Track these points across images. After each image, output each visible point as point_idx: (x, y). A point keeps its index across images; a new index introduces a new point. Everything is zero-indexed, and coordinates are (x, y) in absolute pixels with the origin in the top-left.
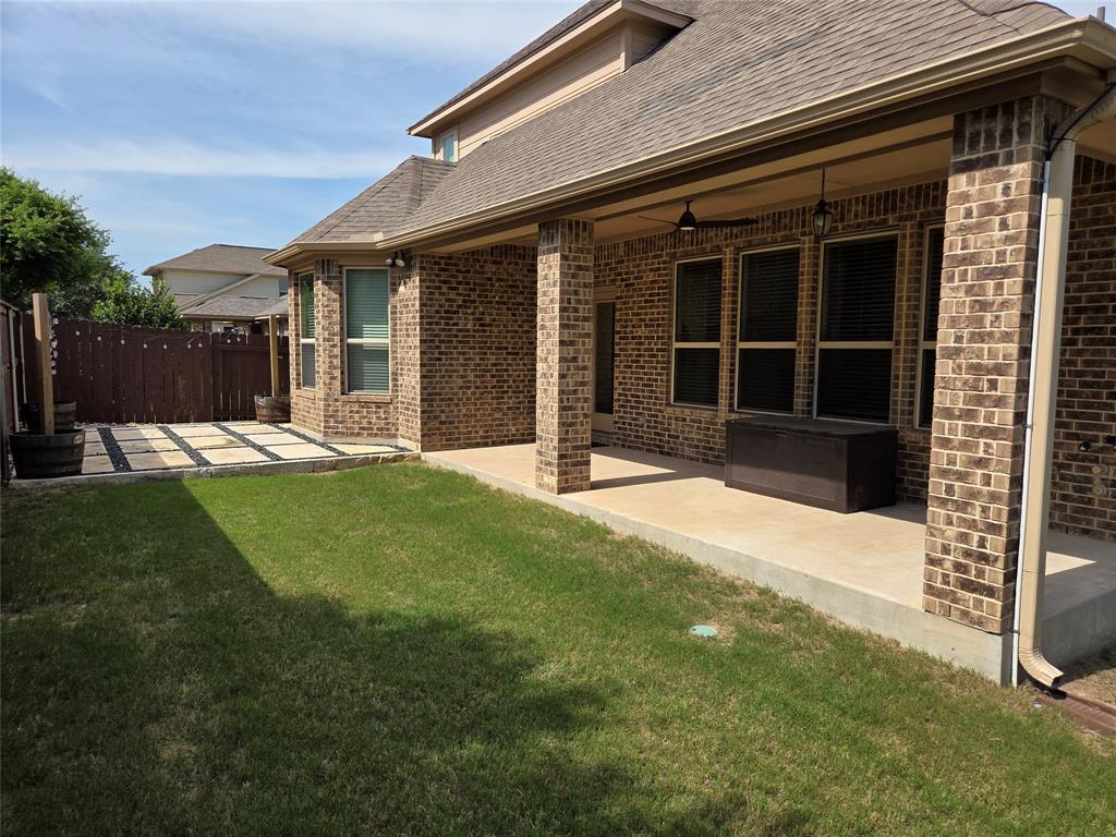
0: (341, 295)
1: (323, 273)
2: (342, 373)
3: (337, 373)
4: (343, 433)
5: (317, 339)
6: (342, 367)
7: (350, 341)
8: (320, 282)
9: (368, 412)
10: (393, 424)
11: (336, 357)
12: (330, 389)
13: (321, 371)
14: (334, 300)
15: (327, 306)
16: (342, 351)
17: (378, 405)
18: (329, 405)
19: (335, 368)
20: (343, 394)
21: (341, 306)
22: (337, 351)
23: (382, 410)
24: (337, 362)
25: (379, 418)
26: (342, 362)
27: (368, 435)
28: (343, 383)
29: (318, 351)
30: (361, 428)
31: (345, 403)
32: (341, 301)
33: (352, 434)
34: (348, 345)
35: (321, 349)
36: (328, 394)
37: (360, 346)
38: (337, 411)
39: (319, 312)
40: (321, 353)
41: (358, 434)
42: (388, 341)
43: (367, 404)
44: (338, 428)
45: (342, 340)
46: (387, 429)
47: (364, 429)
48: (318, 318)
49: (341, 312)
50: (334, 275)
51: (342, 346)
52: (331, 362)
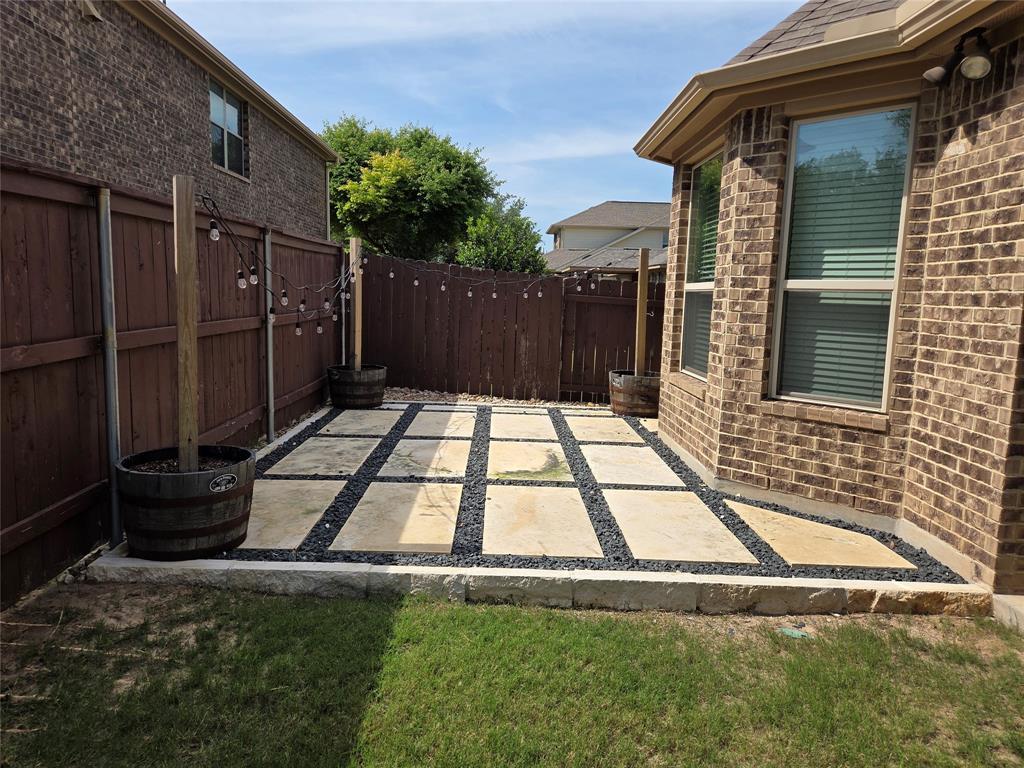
0: (781, 185)
1: (746, 139)
2: (768, 353)
3: (757, 353)
4: (759, 480)
5: (719, 282)
6: (768, 342)
7: (793, 284)
8: (738, 160)
9: (821, 444)
10: (887, 483)
11: (757, 318)
12: (739, 385)
13: (722, 346)
14: (765, 197)
15: (748, 211)
16: (771, 308)
17: (851, 433)
18: (733, 418)
19: (753, 342)
20: (765, 397)
21: (780, 210)
22: (760, 306)
23: (859, 446)
24: (758, 329)
25: (850, 462)
26: (769, 331)
27: (818, 495)
28: (766, 375)
29: (719, 306)
30: (800, 477)
31: (768, 418)
32: (781, 198)
33: (780, 486)
34: (787, 293)
35: (726, 301)
36: (733, 396)
37: (812, 297)
38: (749, 432)
39: (727, 226)
40: (725, 309)
41: (794, 489)
42: (892, 284)
43: (822, 427)
44: (749, 467)
45: (773, 284)
46: (870, 492)
47: (808, 479)
48: (724, 238)
49: (779, 222)
50: (771, 140)
51: (772, 296)
52: (745, 330)
